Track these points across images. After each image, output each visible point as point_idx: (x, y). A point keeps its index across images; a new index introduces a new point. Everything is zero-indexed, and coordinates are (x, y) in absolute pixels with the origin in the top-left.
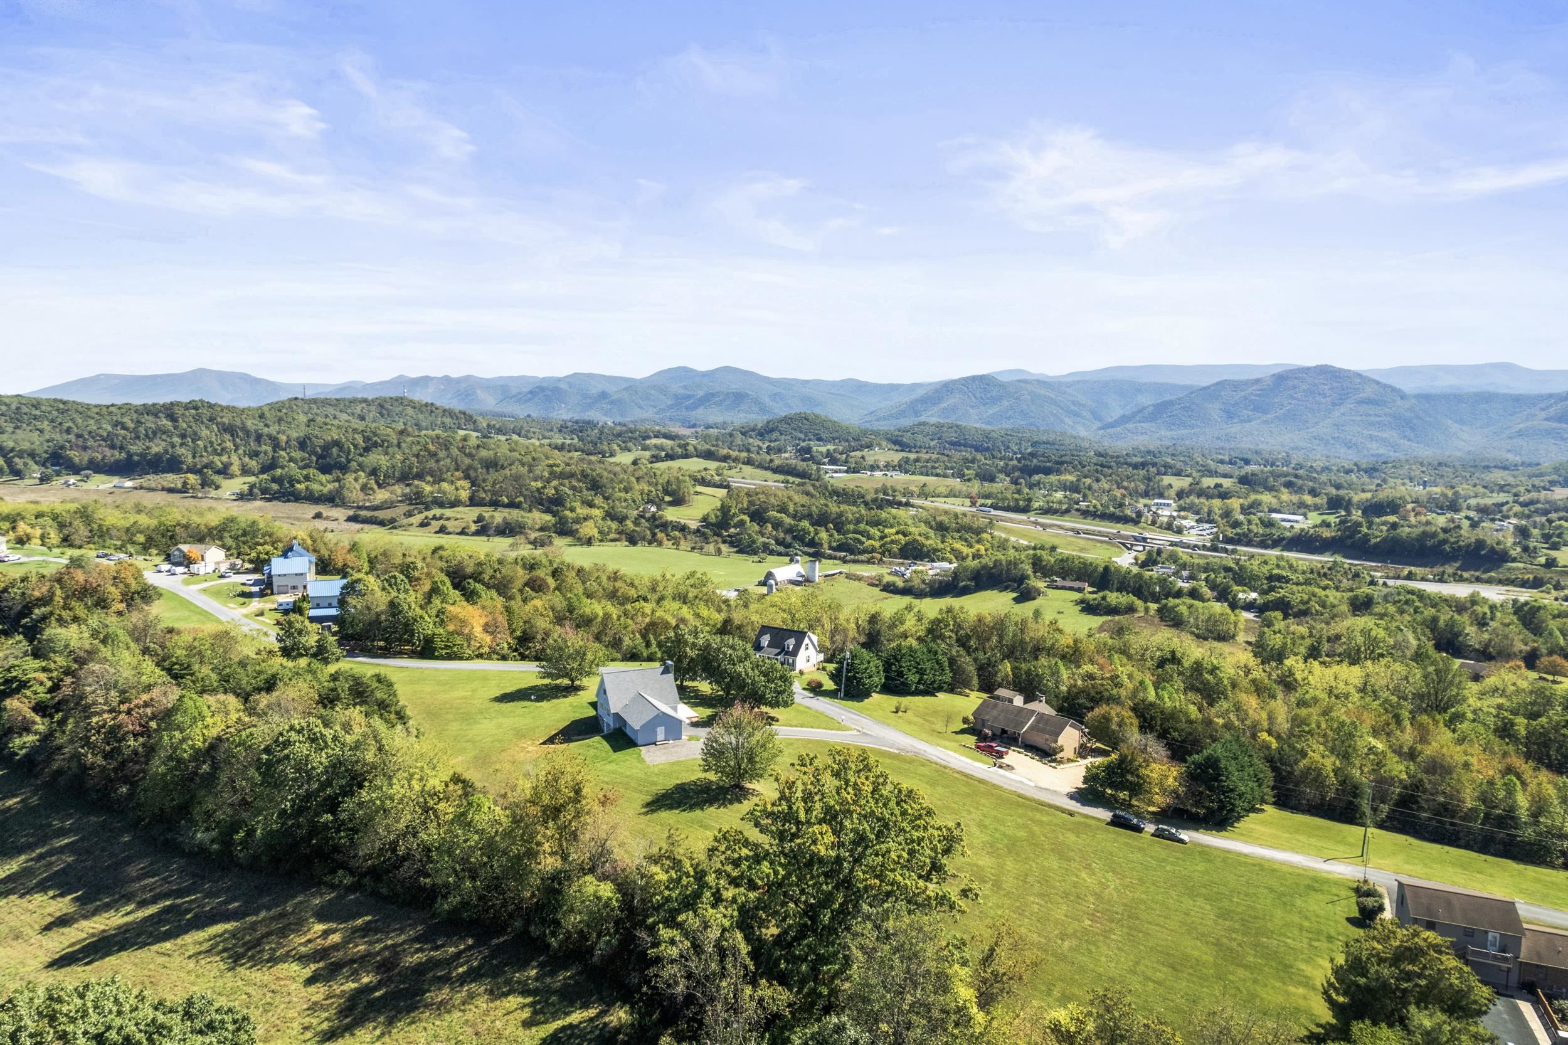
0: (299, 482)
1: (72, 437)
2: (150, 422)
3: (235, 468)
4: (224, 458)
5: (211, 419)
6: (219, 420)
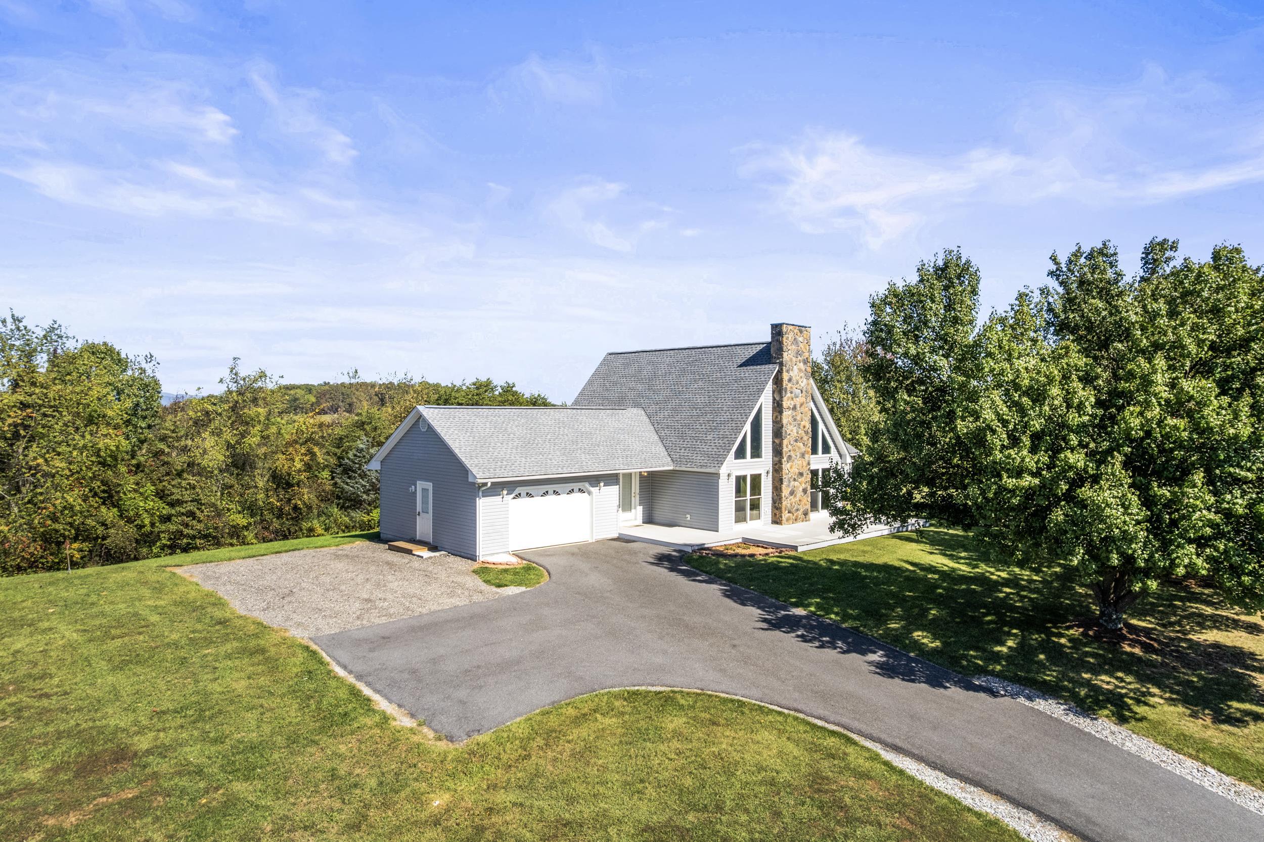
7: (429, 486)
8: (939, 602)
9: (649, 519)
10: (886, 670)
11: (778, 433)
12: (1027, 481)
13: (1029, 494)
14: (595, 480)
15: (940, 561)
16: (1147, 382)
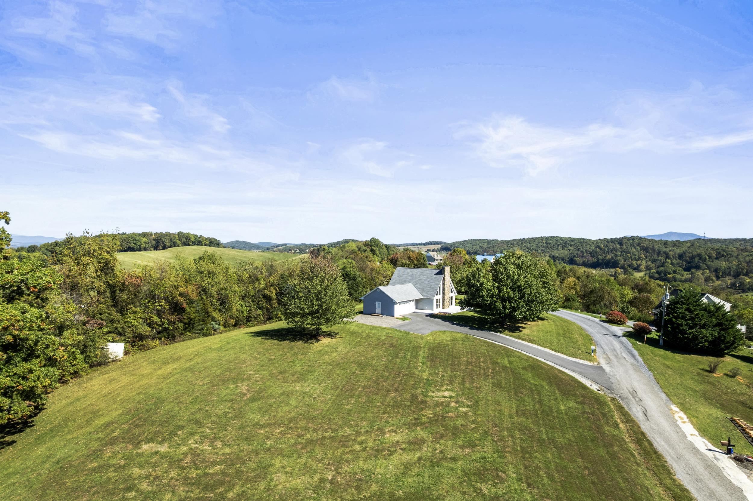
0: (670, 274)
1: (579, 252)
2: (611, 246)
3: (643, 267)
4: (639, 262)
5: (638, 245)
6: (642, 244)
7: (380, 303)
8: (477, 321)
9: (417, 309)
10: (470, 329)
11: (444, 289)
12: (489, 302)
13: (489, 304)
14: (410, 301)
15: (476, 315)
16: (503, 290)
